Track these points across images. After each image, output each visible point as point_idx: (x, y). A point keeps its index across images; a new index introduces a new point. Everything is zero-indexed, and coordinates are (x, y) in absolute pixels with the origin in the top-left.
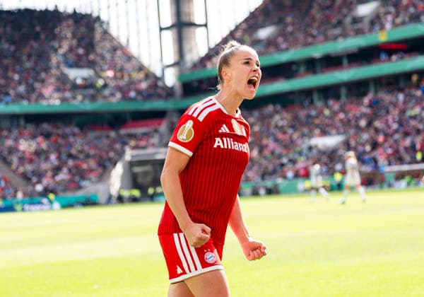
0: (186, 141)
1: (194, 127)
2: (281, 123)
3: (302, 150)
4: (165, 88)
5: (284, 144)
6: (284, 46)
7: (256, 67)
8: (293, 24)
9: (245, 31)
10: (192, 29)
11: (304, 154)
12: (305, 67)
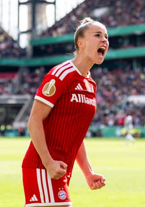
0: (49, 96)
1: (56, 84)
2: (107, 83)
3: (122, 104)
4: (20, 49)
5: (107, 99)
6: (113, 23)
7: (105, 39)
8: (121, 8)
9: (84, 9)
10: (43, 5)
11: (123, 108)
12: (128, 41)
